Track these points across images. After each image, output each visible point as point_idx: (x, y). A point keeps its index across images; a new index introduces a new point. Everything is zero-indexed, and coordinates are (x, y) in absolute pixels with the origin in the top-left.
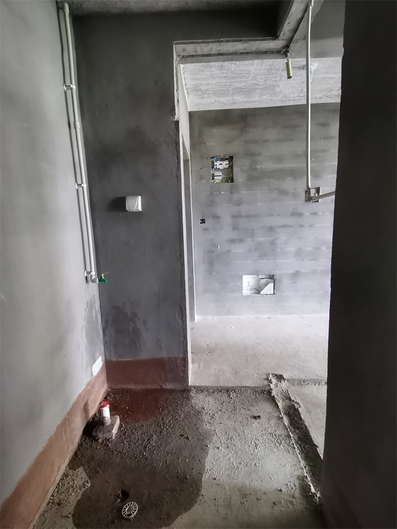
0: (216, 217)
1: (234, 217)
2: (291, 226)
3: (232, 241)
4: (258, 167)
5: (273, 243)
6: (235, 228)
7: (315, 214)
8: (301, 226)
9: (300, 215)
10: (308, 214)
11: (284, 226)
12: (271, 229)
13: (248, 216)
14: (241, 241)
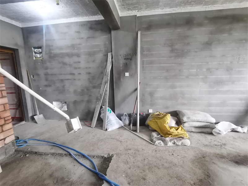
0: (38, 75)
1: (45, 75)
2: (70, 80)
3: (46, 86)
4: (52, 52)
5: (63, 87)
6: (47, 80)
7: (80, 74)
8: (75, 79)
9: (73, 74)
10: (77, 74)
11: (68, 79)
12: (62, 81)
13: (52, 75)
14: (50, 86)
